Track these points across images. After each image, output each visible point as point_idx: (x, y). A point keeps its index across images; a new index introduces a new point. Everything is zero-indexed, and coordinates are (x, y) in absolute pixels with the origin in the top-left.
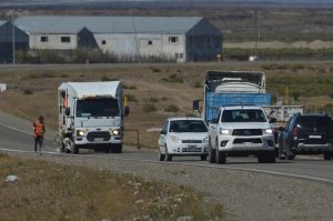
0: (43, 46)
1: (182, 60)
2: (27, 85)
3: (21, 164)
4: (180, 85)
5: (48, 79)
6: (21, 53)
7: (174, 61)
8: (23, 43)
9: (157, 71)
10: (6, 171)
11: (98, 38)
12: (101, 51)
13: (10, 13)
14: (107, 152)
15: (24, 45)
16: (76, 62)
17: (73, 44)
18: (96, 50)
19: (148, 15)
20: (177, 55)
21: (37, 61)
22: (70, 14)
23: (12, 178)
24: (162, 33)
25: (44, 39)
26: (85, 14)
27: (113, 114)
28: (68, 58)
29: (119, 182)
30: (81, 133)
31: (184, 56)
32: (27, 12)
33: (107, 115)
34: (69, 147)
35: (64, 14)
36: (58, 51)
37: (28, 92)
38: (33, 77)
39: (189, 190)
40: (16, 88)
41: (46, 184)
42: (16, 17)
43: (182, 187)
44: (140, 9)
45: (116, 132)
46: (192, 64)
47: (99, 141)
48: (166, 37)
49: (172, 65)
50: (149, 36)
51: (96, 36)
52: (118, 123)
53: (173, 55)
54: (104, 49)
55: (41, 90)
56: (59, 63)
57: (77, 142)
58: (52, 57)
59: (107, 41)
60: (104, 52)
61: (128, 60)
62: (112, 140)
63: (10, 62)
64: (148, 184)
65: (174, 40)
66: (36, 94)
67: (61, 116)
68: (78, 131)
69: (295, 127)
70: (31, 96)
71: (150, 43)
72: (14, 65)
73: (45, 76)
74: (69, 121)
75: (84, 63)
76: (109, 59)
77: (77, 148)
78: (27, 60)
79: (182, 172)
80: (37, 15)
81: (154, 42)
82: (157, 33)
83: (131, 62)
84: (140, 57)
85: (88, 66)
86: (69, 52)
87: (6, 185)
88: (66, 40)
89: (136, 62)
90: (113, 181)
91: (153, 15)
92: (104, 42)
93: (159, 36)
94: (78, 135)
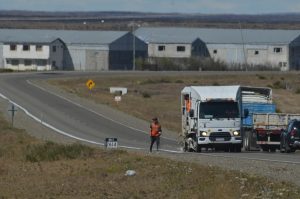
0: (160, 54)
1: (285, 69)
2: (145, 89)
3: (139, 160)
4: (283, 90)
5: (165, 84)
6: (140, 60)
7: (277, 69)
8: (143, 52)
9: (262, 78)
10: (126, 166)
11: (210, 48)
12: (212, 60)
13: (131, 24)
14: (227, 151)
15: (143, 53)
16: (190, 69)
17: (187, 53)
18: (208, 59)
19: (255, 27)
20: (280, 63)
21: (155, 68)
22: (185, 26)
23: (131, 172)
24: (268, 44)
25: (161, 48)
26: (199, 27)
27: (234, 116)
28: (183, 65)
29: (227, 177)
30: (204, 134)
31: (288, 65)
32: (146, 24)
33: (228, 117)
34: (191, 146)
35: (180, 26)
36: (174, 59)
37: (146, 96)
38: (150, 82)
39: (290, 185)
40: (136, 91)
41: (161, 178)
42: (137, 28)
43: (283, 183)
44: (248, 22)
45: (236, 133)
46: (295, 72)
47: (220, 141)
48: (271, 48)
49: (276, 72)
50: (256, 47)
51: (208, 46)
52: (238, 124)
53: (277, 63)
54: (216, 57)
55: (158, 94)
56: (174, 69)
57: (200, 142)
58: (168, 65)
59: (219, 51)
60: (216, 60)
61: (237, 68)
62: (233, 140)
63: (130, 68)
64: (253, 180)
65: (278, 50)
66: (153, 98)
67: (184, 118)
68: (201, 132)
69: (292, 129)
70: (148, 99)
71: (257, 53)
72: (134, 71)
73: (162, 81)
74: (192, 122)
75: (198, 70)
76: (220, 67)
77: (200, 147)
78: (146, 67)
79: (284, 169)
80: (155, 26)
81: (260, 52)
82: (263, 43)
83: (239, 70)
84: (248, 66)
85: (200, 73)
86: (184, 60)
87: (125, 178)
88: (181, 49)
89: (244, 70)
90: (222, 176)
91: (260, 28)
92: (215, 52)
93: (265, 47)
94: (201, 135)
